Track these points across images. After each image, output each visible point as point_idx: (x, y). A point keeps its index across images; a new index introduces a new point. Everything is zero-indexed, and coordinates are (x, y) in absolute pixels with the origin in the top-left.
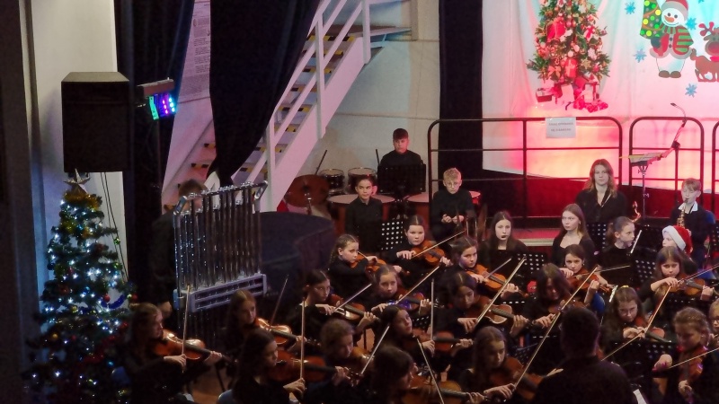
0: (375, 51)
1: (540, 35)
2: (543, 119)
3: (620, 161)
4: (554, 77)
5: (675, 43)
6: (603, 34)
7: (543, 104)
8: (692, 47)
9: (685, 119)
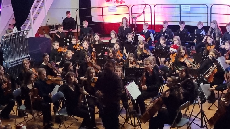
2: (107, 7)
7: (107, 3)
9: (146, 5)
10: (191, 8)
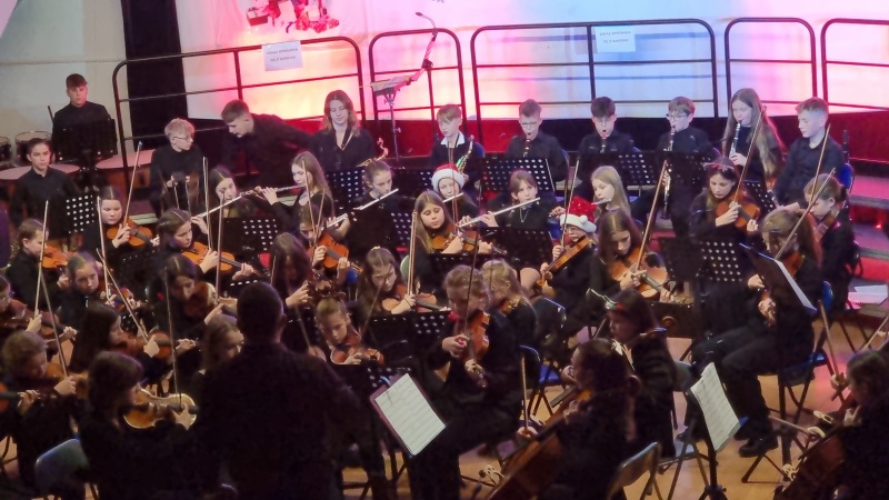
2: (259, 47)
3: (361, 91)
7: (257, 28)
9: (435, 31)
10: (639, 37)
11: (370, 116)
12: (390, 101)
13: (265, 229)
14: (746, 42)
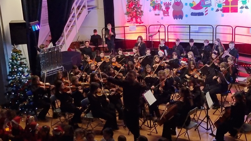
0: (89, 12)
1: (127, 7)
3: (147, 35)
4: (131, 16)
5: (158, 7)
6: (142, 6)
7: (128, 23)
8: (162, 8)
9: (161, 25)
10: (199, 28)
11: (148, 40)
12: (152, 38)
13: (127, 60)
14: (219, 29)
